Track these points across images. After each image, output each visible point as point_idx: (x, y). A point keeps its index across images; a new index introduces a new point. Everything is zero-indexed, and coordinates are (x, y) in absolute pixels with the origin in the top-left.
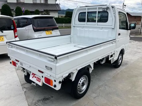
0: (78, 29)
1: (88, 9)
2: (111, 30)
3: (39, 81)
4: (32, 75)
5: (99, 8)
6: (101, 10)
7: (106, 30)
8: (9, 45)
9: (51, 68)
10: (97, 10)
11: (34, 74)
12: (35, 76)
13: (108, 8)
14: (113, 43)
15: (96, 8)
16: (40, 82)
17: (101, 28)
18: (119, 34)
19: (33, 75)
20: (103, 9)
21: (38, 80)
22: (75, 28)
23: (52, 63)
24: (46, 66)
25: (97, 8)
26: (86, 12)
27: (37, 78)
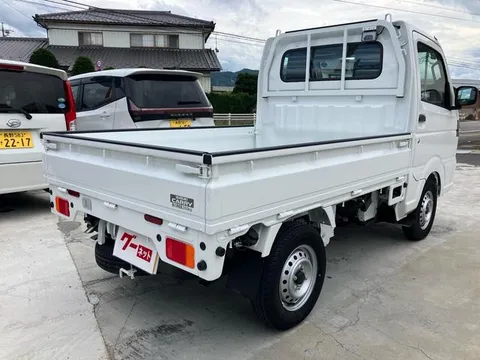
0: (279, 105)
1: (314, 38)
2: (393, 103)
3: (145, 259)
4: (122, 239)
5: (351, 33)
6: (357, 39)
7: (377, 106)
8: (49, 141)
9: (191, 201)
10: (345, 41)
11: (130, 237)
12: (133, 241)
13: (380, 30)
14: (402, 144)
15: (341, 34)
16: (149, 260)
17: (357, 99)
18: (422, 119)
19: (126, 239)
20: (365, 34)
21: (141, 257)
22: (272, 102)
23: (194, 182)
24: (172, 196)
25: (345, 34)
26: (305, 49)
27: (140, 246)
